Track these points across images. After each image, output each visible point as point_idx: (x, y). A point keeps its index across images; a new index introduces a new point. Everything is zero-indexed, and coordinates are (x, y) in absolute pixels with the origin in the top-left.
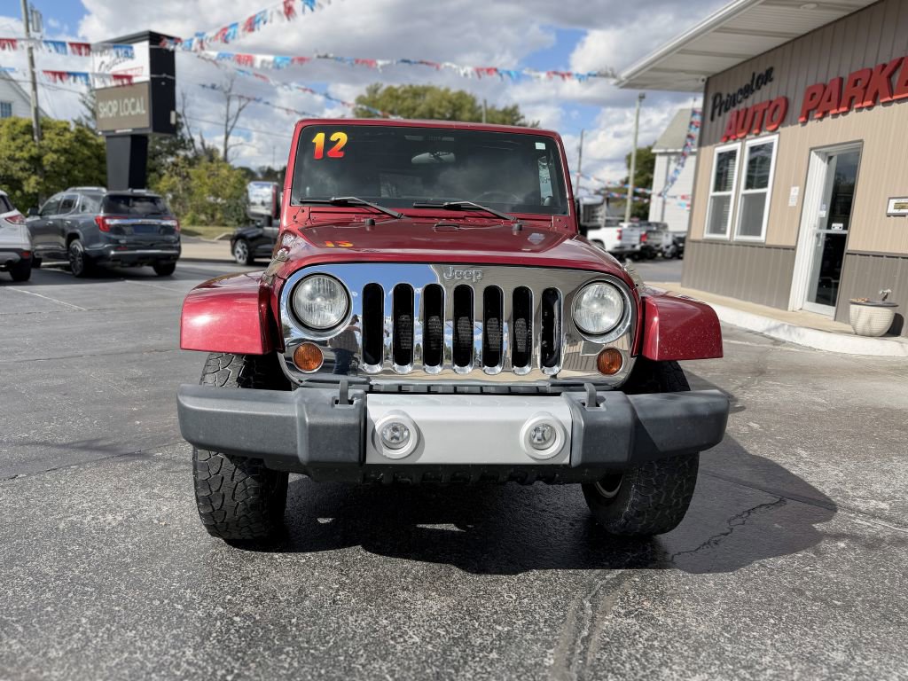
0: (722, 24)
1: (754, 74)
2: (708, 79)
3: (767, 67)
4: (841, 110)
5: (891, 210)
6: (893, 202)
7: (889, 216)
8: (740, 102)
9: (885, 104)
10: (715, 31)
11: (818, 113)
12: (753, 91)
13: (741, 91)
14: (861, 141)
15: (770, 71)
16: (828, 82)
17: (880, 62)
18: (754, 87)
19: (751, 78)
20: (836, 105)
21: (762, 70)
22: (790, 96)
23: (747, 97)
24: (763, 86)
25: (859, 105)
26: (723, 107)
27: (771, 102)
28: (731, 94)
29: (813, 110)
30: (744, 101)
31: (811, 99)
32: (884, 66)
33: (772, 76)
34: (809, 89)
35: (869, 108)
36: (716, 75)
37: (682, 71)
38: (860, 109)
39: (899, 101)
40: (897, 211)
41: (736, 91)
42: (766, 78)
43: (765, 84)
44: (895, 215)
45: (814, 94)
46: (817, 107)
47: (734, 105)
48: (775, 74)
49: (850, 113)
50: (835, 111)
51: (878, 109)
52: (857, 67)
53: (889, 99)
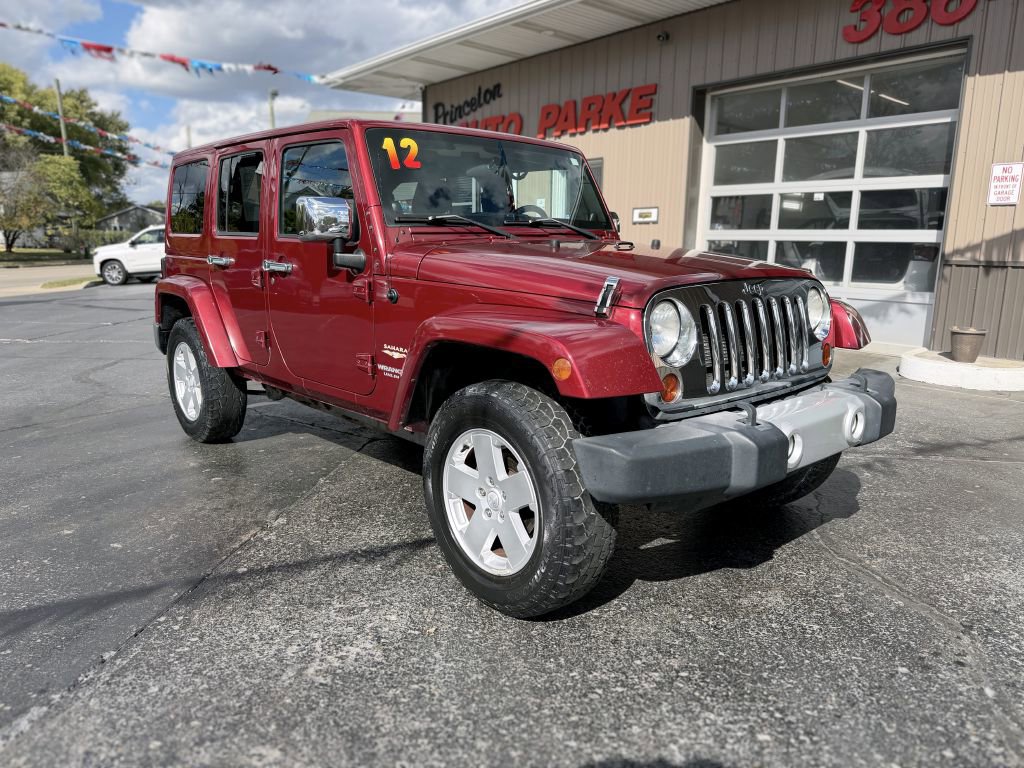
0: (468, 38)
1: (480, 89)
2: (426, 87)
3: (495, 83)
4: (579, 130)
5: (636, 218)
6: (637, 212)
7: (635, 223)
8: (468, 114)
9: (620, 127)
10: (460, 43)
11: (556, 131)
12: (480, 105)
13: (467, 103)
14: (602, 159)
15: (498, 87)
16: (562, 104)
17: (610, 90)
18: (482, 100)
19: (477, 91)
20: (573, 125)
21: (489, 85)
22: (524, 113)
23: (475, 110)
24: (492, 102)
25: (596, 127)
26: (448, 118)
27: (503, 118)
28: (456, 105)
29: (552, 127)
30: (472, 114)
31: (547, 118)
32: (615, 95)
33: (501, 92)
34: (544, 109)
35: (606, 130)
36: (434, 85)
37: (404, 77)
38: (596, 131)
39: (632, 126)
40: (641, 220)
41: (462, 103)
42: (495, 93)
43: (494, 99)
44: (640, 223)
45: (549, 114)
46: (555, 125)
47: (461, 117)
48: (503, 91)
49: (587, 134)
50: (573, 131)
51: (613, 131)
52: (588, 93)
53: (623, 123)
